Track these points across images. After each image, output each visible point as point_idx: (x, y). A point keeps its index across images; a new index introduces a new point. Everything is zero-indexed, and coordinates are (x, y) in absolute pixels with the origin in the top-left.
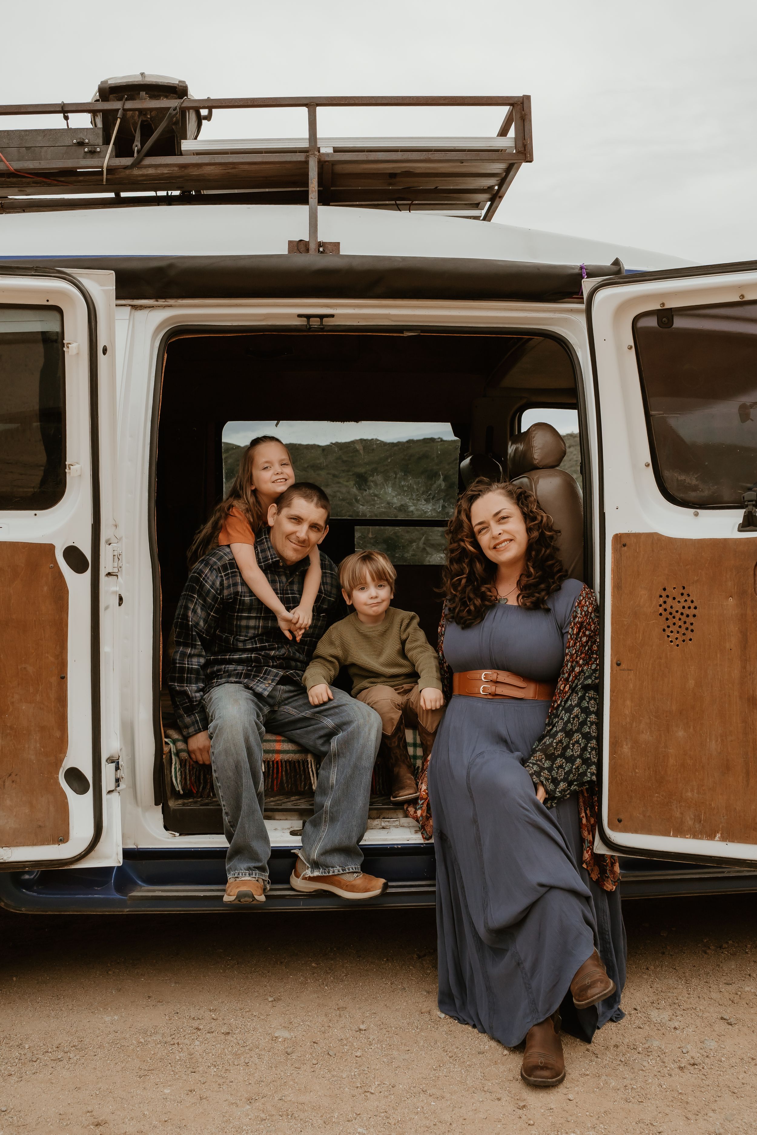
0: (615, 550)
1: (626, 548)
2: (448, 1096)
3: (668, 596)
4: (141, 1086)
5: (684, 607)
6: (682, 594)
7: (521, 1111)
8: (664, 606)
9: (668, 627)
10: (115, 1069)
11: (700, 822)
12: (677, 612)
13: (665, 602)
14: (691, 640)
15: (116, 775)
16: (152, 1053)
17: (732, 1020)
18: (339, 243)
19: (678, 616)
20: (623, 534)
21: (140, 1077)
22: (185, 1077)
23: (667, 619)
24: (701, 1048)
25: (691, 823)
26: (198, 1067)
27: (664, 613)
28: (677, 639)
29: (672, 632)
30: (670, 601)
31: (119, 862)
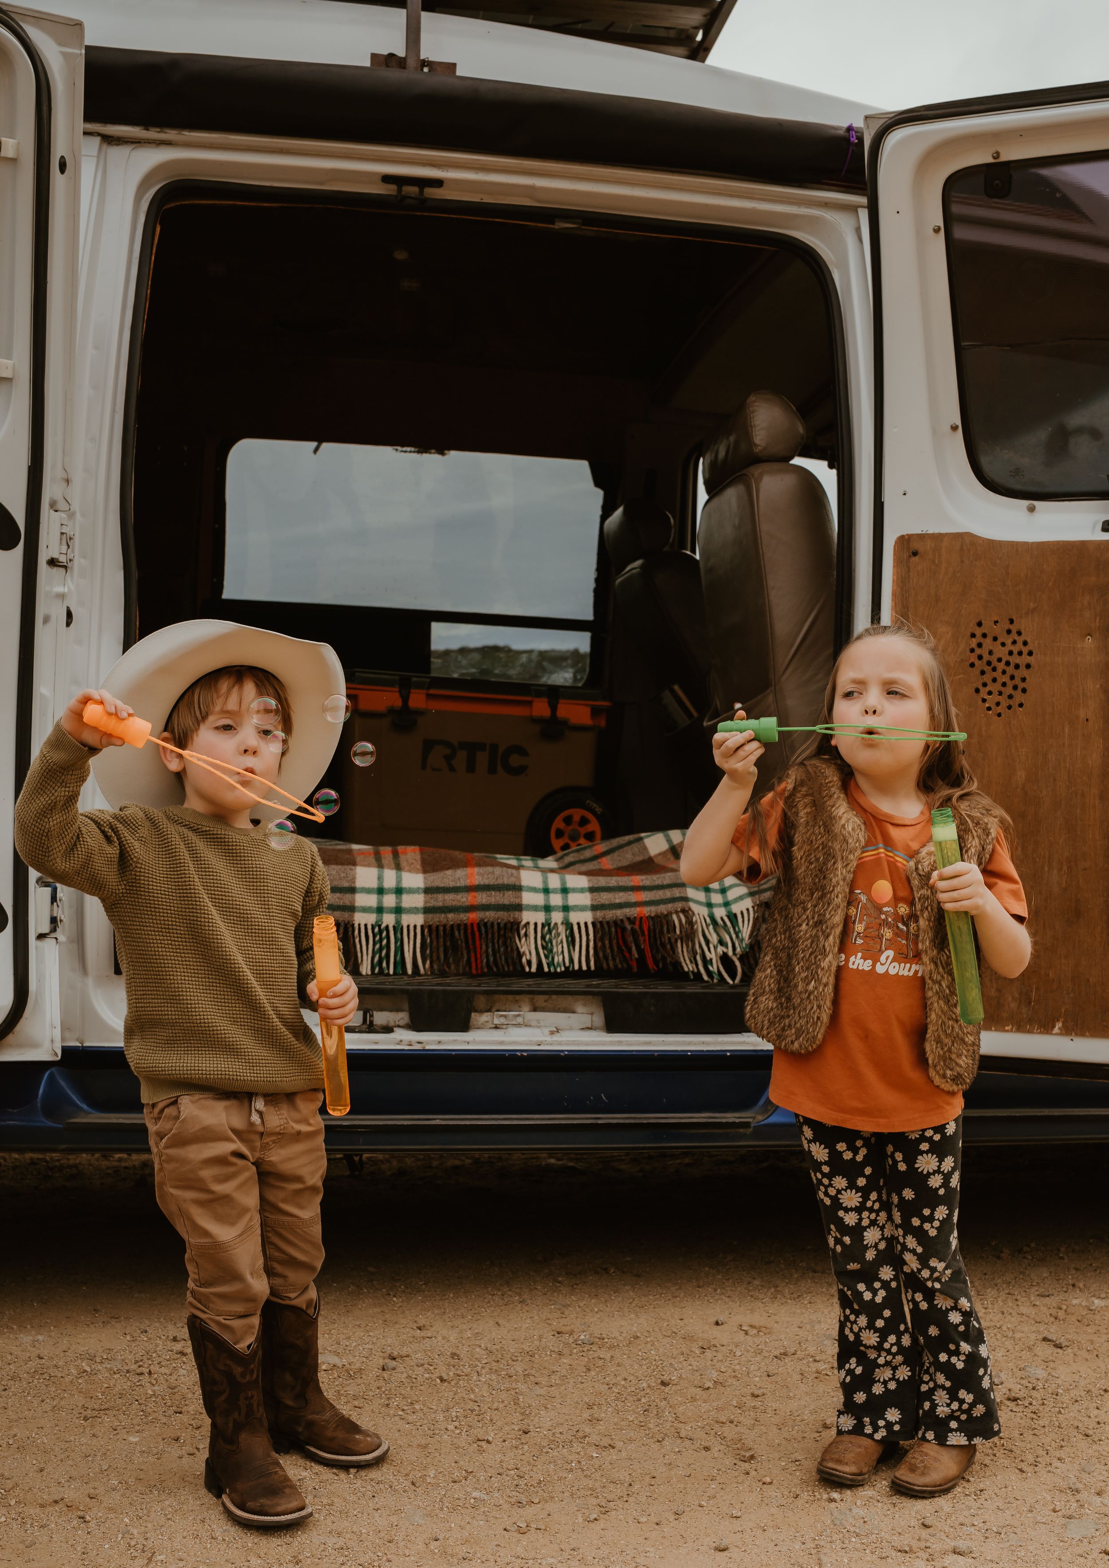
0: (898, 561)
1: (917, 558)
2: (619, 1445)
3: (984, 636)
4: (87, 1432)
5: (1011, 653)
6: (1009, 632)
7: (747, 1464)
8: (978, 651)
9: (985, 685)
10: (40, 1408)
11: (1030, 1003)
12: (1000, 660)
13: (980, 645)
14: (1021, 705)
15: (52, 910)
16: (106, 1385)
17: (1062, 1341)
18: (454, 65)
19: (1001, 666)
20: (912, 535)
21: (86, 1419)
22: (164, 1420)
23: (983, 673)
24: (1022, 1378)
25: (1013, 1005)
26: (186, 1405)
27: (977, 662)
28: (998, 704)
29: (990, 693)
30: (988, 643)
31: (56, 1054)
